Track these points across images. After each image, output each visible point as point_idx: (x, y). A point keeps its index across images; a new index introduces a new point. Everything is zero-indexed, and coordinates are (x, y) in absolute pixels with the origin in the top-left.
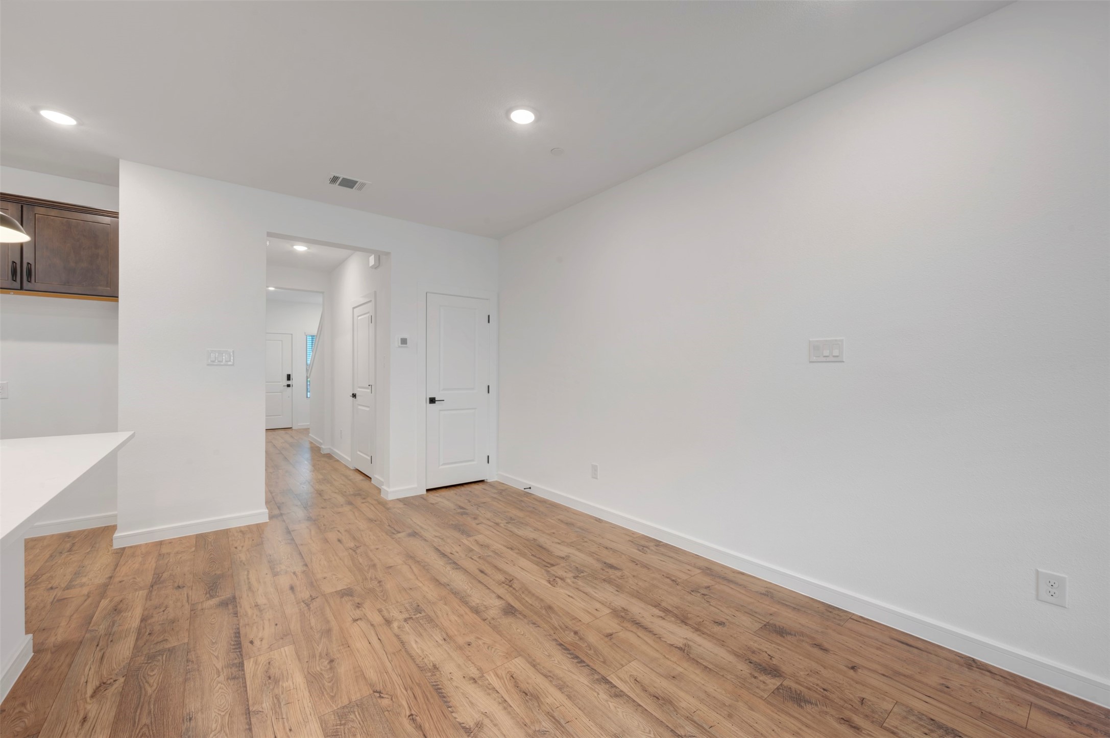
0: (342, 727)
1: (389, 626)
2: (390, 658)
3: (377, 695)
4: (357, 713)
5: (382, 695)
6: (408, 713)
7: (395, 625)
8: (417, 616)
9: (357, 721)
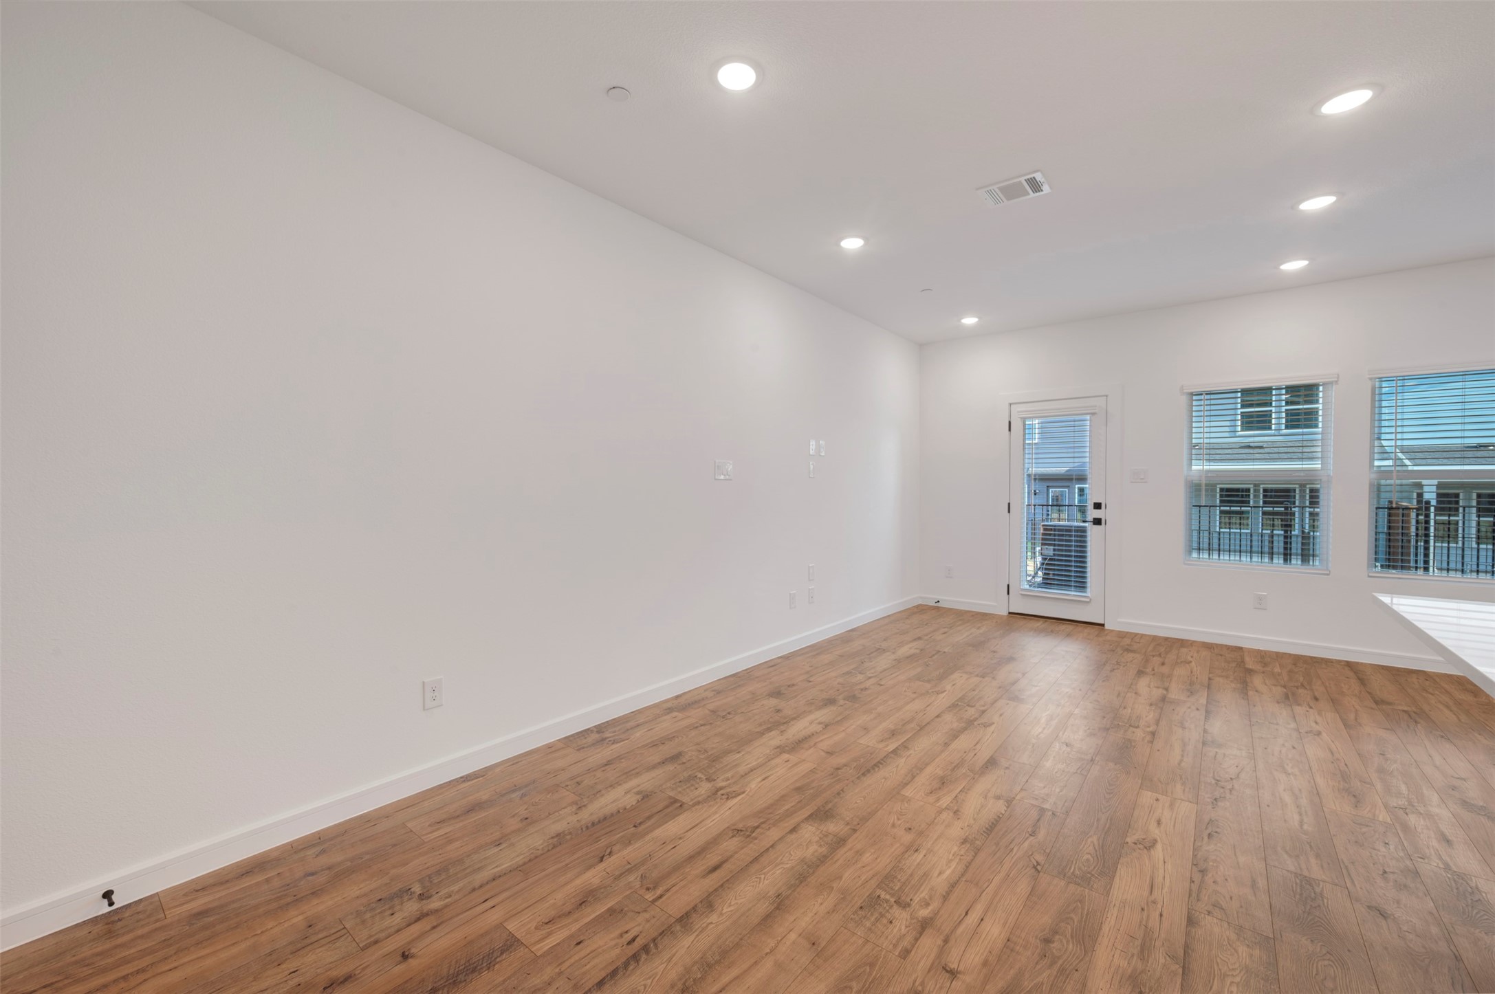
0: (1093, 873)
1: (931, 919)
2: (985, 886)
3: (1039, 868)
4: (1072, 870)
5: (1035, 864)
6: (1032, 838)
7: (924, 913)
8: (888, 897)
9: (1077, 866)
